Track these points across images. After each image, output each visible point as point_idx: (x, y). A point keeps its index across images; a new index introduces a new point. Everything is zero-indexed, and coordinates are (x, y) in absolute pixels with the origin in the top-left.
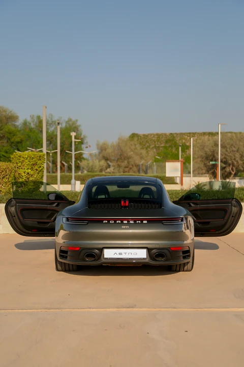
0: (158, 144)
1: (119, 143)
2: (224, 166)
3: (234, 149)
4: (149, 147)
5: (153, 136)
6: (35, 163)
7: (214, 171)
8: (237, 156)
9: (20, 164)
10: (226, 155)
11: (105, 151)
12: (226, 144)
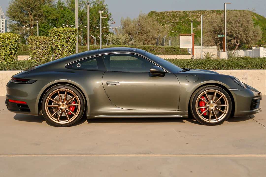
0: (173, 21)
1: (139, 19)
2: (230, 39)
3: (238, 24)
4: (165, 23)
5: (169, 13)
6: (68, 36)
7: (222, 43)
8: (241, 30)
9: (56, 38)
10: (231, 29)
11: (128, 26)
12: (232, 20)
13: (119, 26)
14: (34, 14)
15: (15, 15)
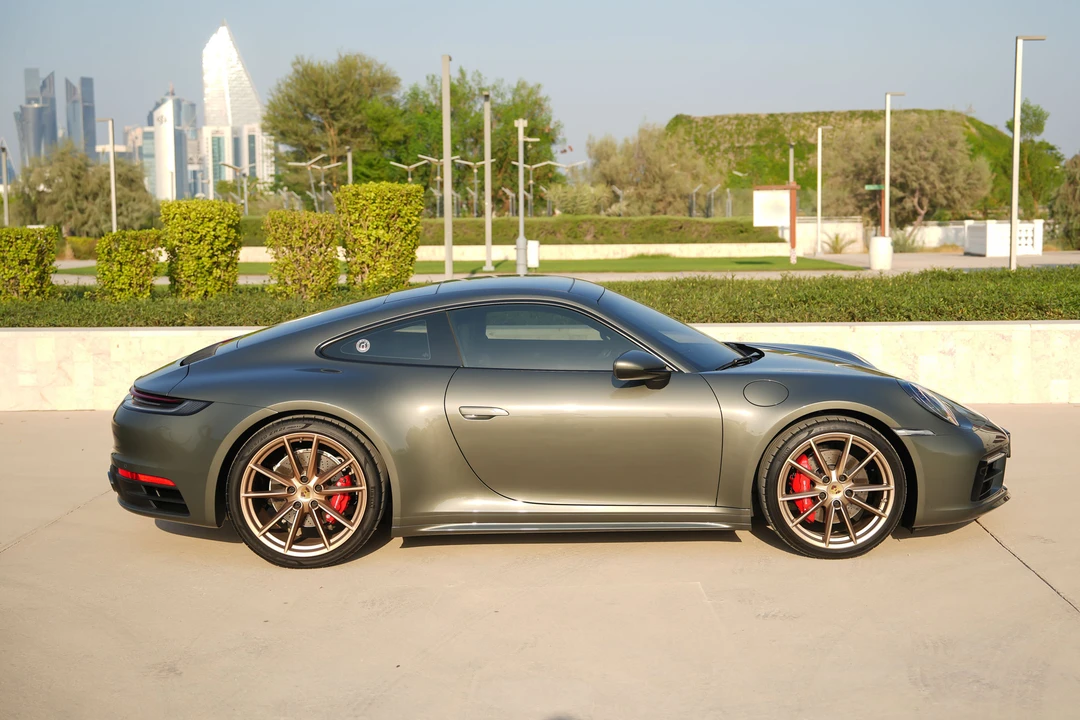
0: (738, 142)
1: (640, 142)
2: (901, 194)
3: (925, 154)
4: (717, 147)
5: (726, 120)
6: (392, 212)
7: (876, 207)
8: (931, 169)
9: (355, 216)
10: (904, 167)
11: (608, 160)
12: (905, 141)
13: (582, 160)
14: (341, 125)
15: (286, 128)
